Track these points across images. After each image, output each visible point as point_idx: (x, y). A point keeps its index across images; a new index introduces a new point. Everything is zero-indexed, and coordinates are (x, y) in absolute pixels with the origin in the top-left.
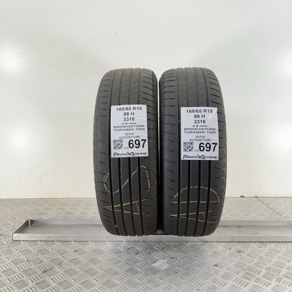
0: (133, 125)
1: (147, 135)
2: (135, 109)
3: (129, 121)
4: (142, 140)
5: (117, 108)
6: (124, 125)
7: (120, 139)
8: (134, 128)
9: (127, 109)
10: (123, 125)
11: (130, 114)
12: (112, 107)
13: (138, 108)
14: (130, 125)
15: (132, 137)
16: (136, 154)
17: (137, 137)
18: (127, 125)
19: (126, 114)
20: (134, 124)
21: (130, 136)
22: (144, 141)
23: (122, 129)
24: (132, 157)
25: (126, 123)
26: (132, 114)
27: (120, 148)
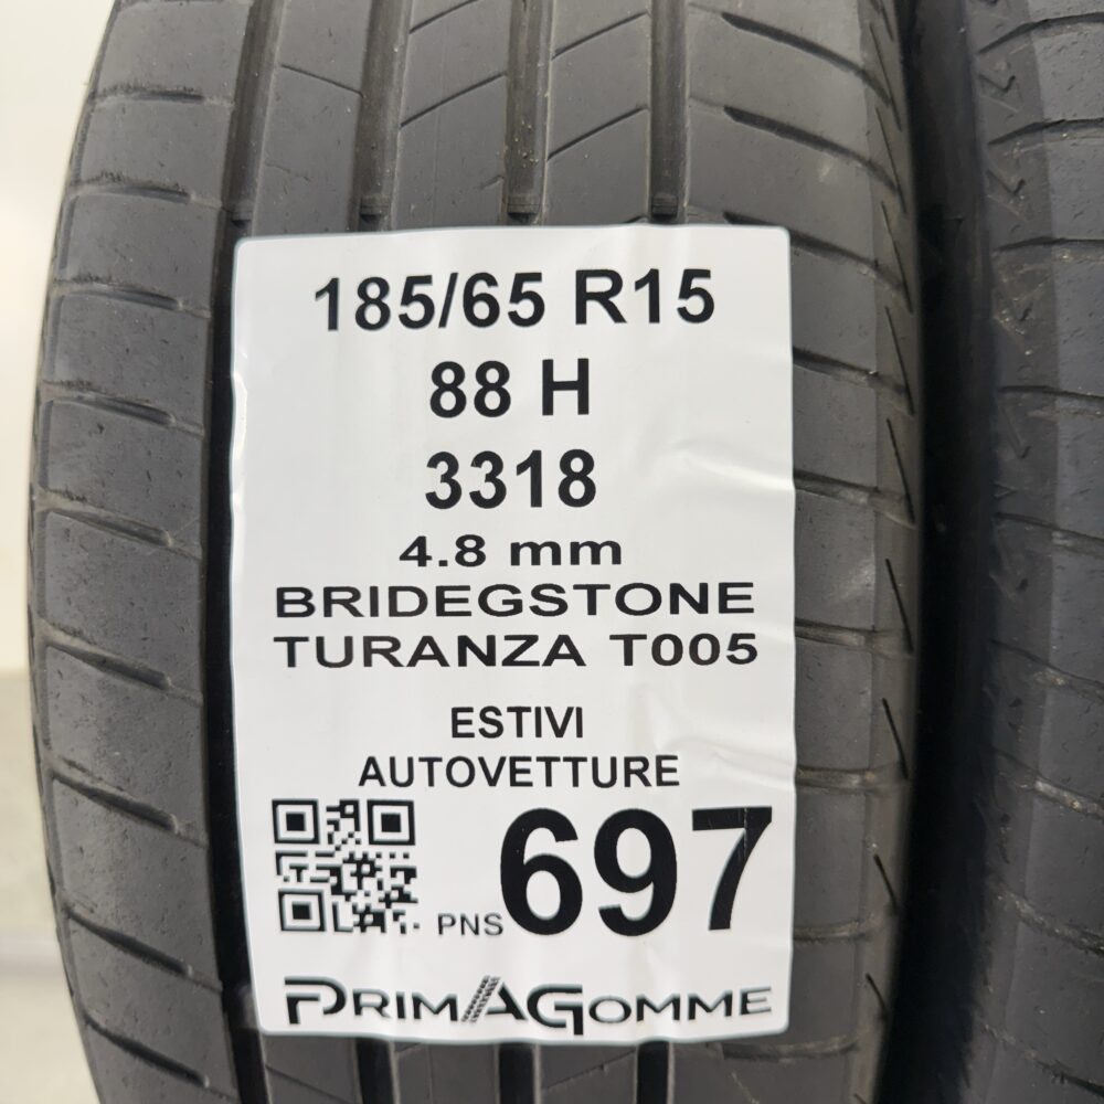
0: (566, 575)
1: (782, 742)
2: (604, 298)
3: (516, 520)
4: (705, 820)
5: (332, 288)
6: (428, 578)
7: (373, 790)
8: (593, 631)
9: (477, 300)
10: (411, 573)
11: (525, 387)
12: (249, 253)
13: (652, 279)
14: (527, 576)
15: (562, 771)
16: (611, 1011)
17: (634, 769)
18: (477, 578)
19: (470, 387)
20: (587, 572)
21: (531, 746)
22: (733, 836)
23: (409, 633)
24: (549, 1050)
25: (471, 549)
26: (566, 400)
27: (379, 920)
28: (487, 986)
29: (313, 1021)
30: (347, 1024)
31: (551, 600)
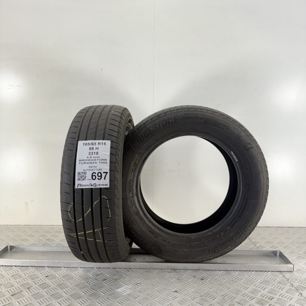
0: (96, 159)
1: (108, 168)
2: (100, 144)
3: (94, 155)
4: (104, 173)
5: (84, 143)
6: (88, 159)
7: (84, 171)
8: (97, 162)
9: (92, 144)
10: (87, 159)
11: (95, 148)
12: (79, 142)
13: (102, 143)
14: (94, 159)
15: (95, 170)
16: (98, 185)
17: (100, 169)
18: (91, 159)
19: (91, 148)
20: (98, 158)
21: (94, 168)
22: (105, 174)
23: (87, 162)
24: (94, 188)
25: (91, 157)
26: (97, 149)
27: (84, 180)
28: (90, 184)
29: (79, 187)
30: (81, 187)
31: (95, 160)
